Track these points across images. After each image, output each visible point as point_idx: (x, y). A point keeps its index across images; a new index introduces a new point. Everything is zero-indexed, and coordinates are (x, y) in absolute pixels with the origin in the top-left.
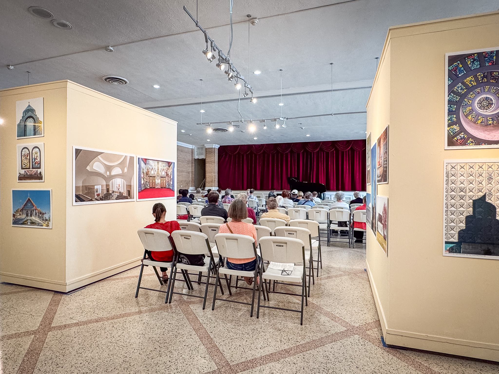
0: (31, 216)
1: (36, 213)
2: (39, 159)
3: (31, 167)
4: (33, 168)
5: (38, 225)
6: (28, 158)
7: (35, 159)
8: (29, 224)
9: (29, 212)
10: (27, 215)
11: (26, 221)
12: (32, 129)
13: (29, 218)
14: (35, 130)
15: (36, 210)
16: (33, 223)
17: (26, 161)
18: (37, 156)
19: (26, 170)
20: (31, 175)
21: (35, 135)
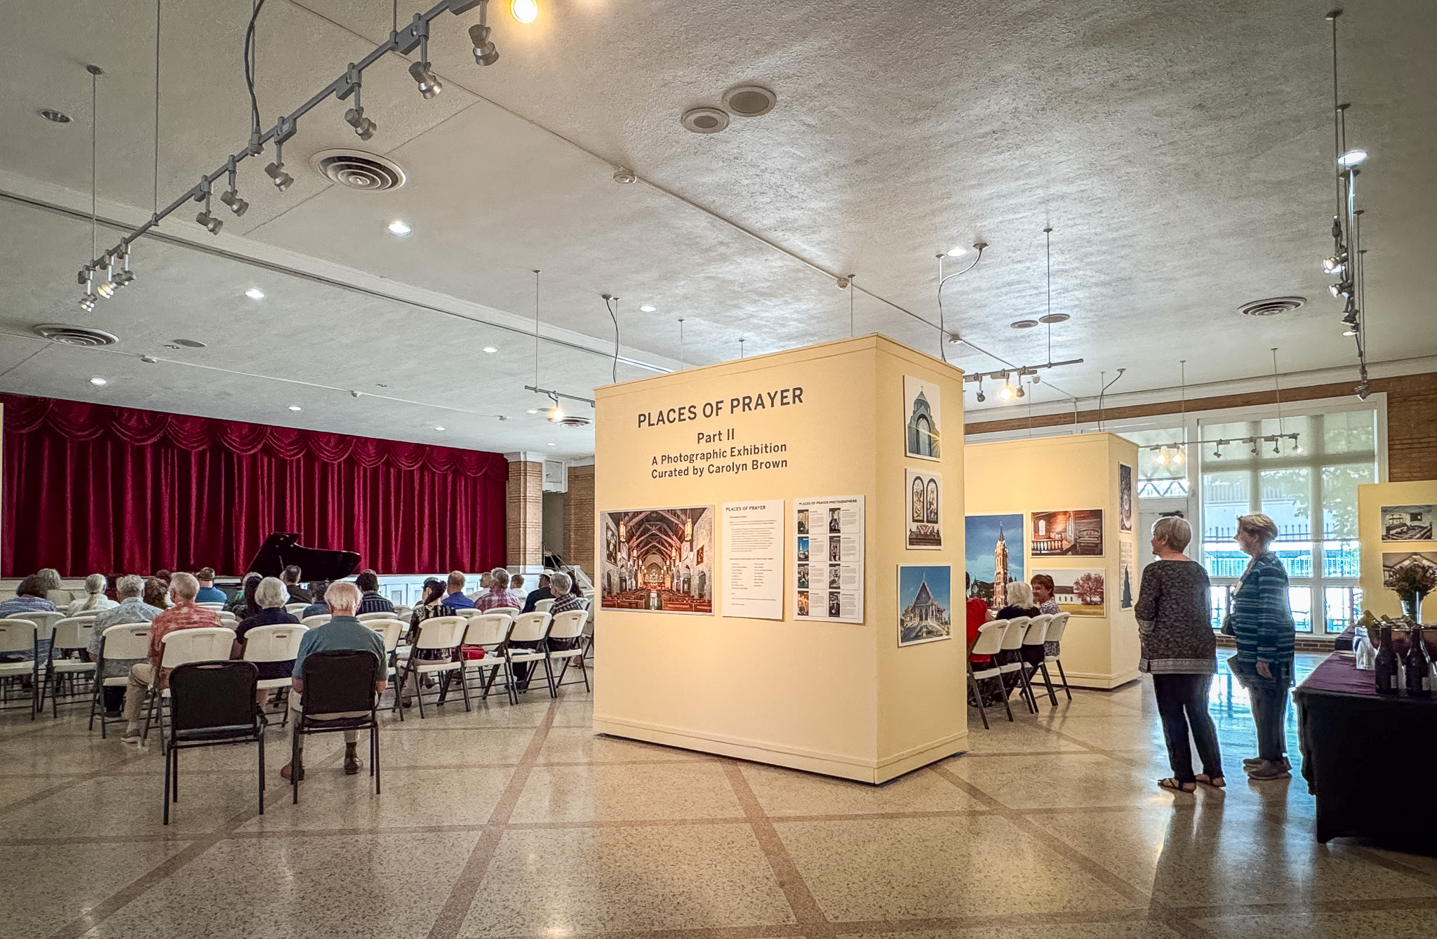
0: (926, 619)
1: (932, 612)
2: (935, 505)
3: (925, 519)
4: (928, 522)
5: (937, 636)
6: (922, 499)
7: (931, 504)
8: (925, 635)
9: (924, 611)
10: (921, 619)
11: (920, 631)
12: (927, 442)
13: (924, 623)
14: (930, 445)
15: (932, 605)
16: (930, 633)
17: (918, 506)
18: (933, 499)
19: (919, 524)
20: (925, 534)
21: (931, 456)
